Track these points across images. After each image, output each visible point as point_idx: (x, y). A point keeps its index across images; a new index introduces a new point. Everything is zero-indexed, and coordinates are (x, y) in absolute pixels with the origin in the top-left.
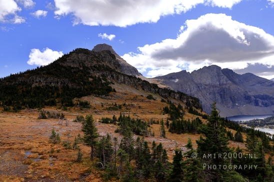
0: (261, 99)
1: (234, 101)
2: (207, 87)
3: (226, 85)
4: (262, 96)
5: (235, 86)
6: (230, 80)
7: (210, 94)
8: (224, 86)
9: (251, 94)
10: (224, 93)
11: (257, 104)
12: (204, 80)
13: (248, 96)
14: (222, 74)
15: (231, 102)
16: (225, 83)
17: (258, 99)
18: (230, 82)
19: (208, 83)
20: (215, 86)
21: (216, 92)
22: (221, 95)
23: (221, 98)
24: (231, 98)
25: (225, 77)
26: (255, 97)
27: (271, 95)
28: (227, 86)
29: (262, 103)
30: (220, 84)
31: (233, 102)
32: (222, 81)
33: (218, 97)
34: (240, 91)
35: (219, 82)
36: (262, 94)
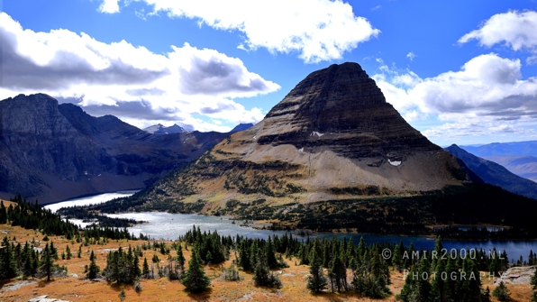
0: (126, 161)
1: (80, 167)
2: (23, 139)
3: (66, 135)
4: (129, 156)
5: (84, 137)
6: (75, 127)
7: (29, 154)
8: (62, 138)
9: (112, 153)
10: (62, 150)
11: (120, 171)
12: (19, 123)
13: (107, 157)
14: (59, 114)
15: (75, 169)
16: (64, 131)
17: (122, 162)
18: (74, 130)
19: (26, 130)
20: (42, 138)
21: (44, 149)
22: (54, 155)
23: (55, 161)
24: (75, 161)
25: (65, 120)
26: (118, 159)
27: (142, 155)
28: (68, 139)
29: (129, 169)
30: (53, 134)
31: (78, 168)
32: (57, 127)
33: (49, 159)
34: (92, 148)
35: (52, 129)
36: (129, 153)
